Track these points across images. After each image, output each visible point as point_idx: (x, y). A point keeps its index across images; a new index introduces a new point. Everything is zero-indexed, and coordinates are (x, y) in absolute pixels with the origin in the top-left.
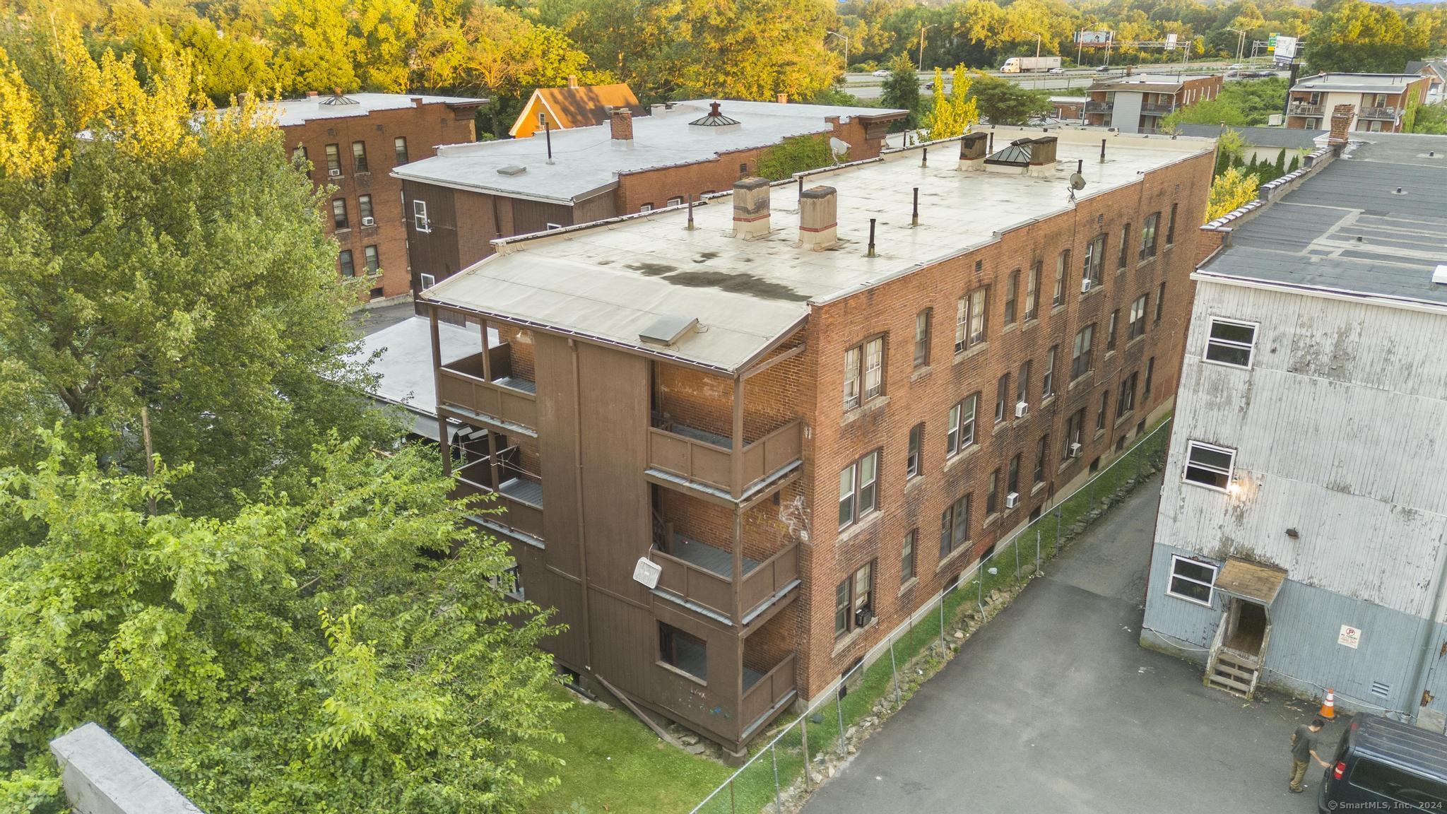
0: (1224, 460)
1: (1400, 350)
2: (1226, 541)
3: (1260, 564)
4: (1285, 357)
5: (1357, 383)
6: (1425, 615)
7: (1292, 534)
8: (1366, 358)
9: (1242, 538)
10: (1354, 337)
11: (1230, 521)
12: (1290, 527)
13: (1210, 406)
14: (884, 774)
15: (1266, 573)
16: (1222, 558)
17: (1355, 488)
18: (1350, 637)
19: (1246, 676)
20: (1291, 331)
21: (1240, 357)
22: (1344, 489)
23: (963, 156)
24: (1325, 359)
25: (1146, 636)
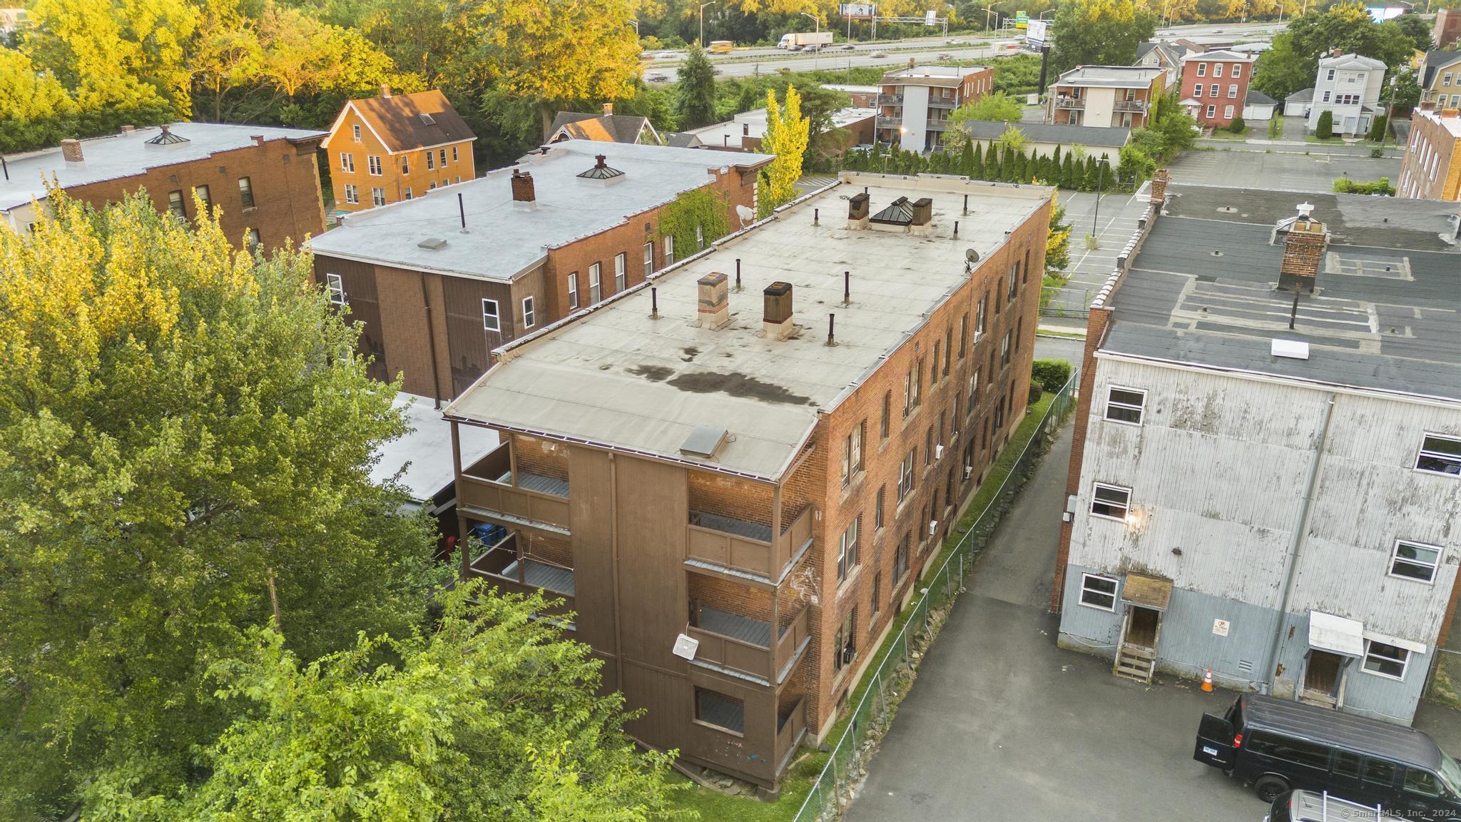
0: (1122, 497)
1: (1253, 410)
2: (1125, 560)
3: (1152, 576)
4: (1167, 416)
5: (1222, 436)
6: (1278, 607)
7: (1177, 552)
8: (1228, 417)
9: (1138, 557)
10: (1219, 400)
11: (1128, 545)
12: (1175, 546)
13: (1110, 455)
14: (894, 790)
15: (1158, 584)
16: (1123, 573)
17: (1223, 515)
18: (1221, 628)
19: (1144, 664)
20: (1172, 396)
21: (1133, 416)
22: (1215, 516)
23: (851, 217)
24: (1198, 418)
25: (1062, 639)
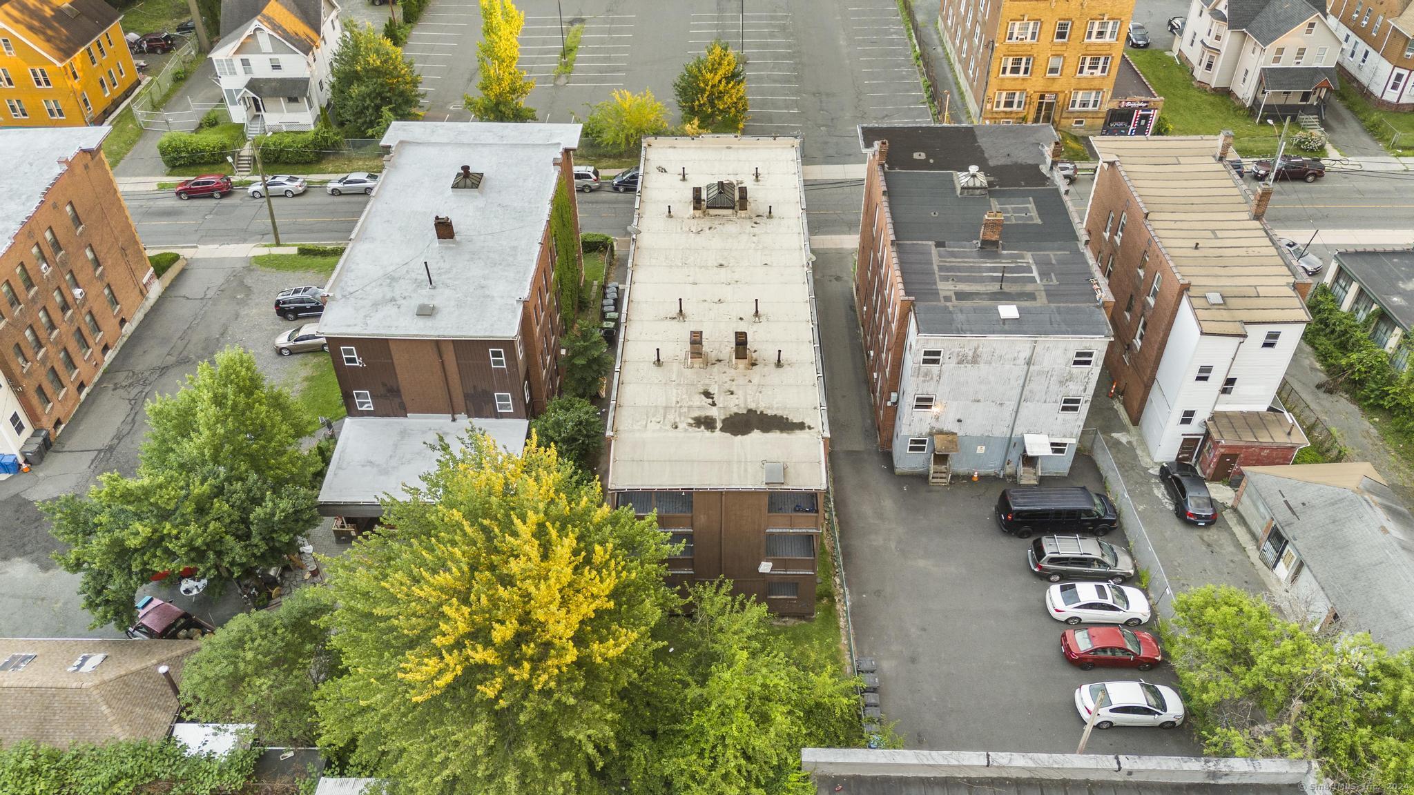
0: (930, 400)
1: (997, 352)
2: (932, 428)
3: (946, 433)
4: (954, 359)
5: (982, 365)
6: (1008, 436)
7: (959, 421)
8: (985, 356)
9: (938, 426)
10: (980, 349)
11: (934, 420)
12: (957, 418)
13: (924, 381)
15: (950, 438)
16: (931, 434)
17: (982, 400)
18: (981, 449)
19: (944, 475)
20: (957, 350)
21: (936, 362)
22: (978, 401)
23: (695, 208)
24: (970, 358)
25: (898, 471)
